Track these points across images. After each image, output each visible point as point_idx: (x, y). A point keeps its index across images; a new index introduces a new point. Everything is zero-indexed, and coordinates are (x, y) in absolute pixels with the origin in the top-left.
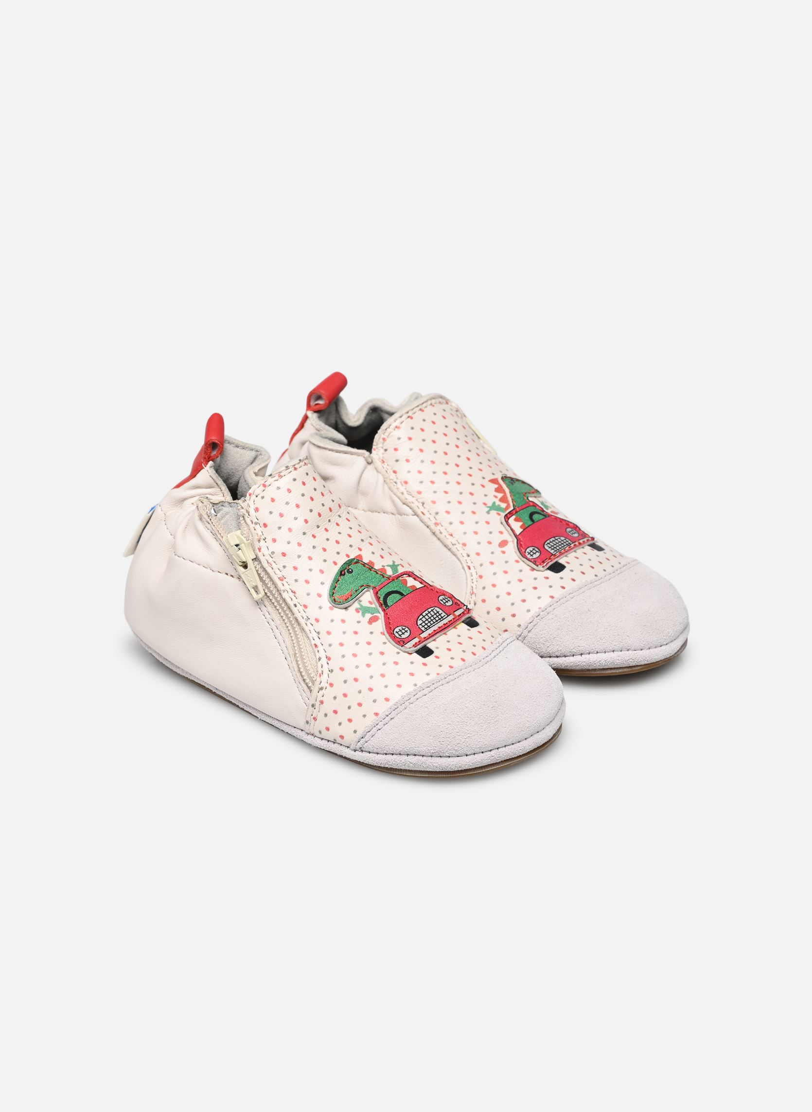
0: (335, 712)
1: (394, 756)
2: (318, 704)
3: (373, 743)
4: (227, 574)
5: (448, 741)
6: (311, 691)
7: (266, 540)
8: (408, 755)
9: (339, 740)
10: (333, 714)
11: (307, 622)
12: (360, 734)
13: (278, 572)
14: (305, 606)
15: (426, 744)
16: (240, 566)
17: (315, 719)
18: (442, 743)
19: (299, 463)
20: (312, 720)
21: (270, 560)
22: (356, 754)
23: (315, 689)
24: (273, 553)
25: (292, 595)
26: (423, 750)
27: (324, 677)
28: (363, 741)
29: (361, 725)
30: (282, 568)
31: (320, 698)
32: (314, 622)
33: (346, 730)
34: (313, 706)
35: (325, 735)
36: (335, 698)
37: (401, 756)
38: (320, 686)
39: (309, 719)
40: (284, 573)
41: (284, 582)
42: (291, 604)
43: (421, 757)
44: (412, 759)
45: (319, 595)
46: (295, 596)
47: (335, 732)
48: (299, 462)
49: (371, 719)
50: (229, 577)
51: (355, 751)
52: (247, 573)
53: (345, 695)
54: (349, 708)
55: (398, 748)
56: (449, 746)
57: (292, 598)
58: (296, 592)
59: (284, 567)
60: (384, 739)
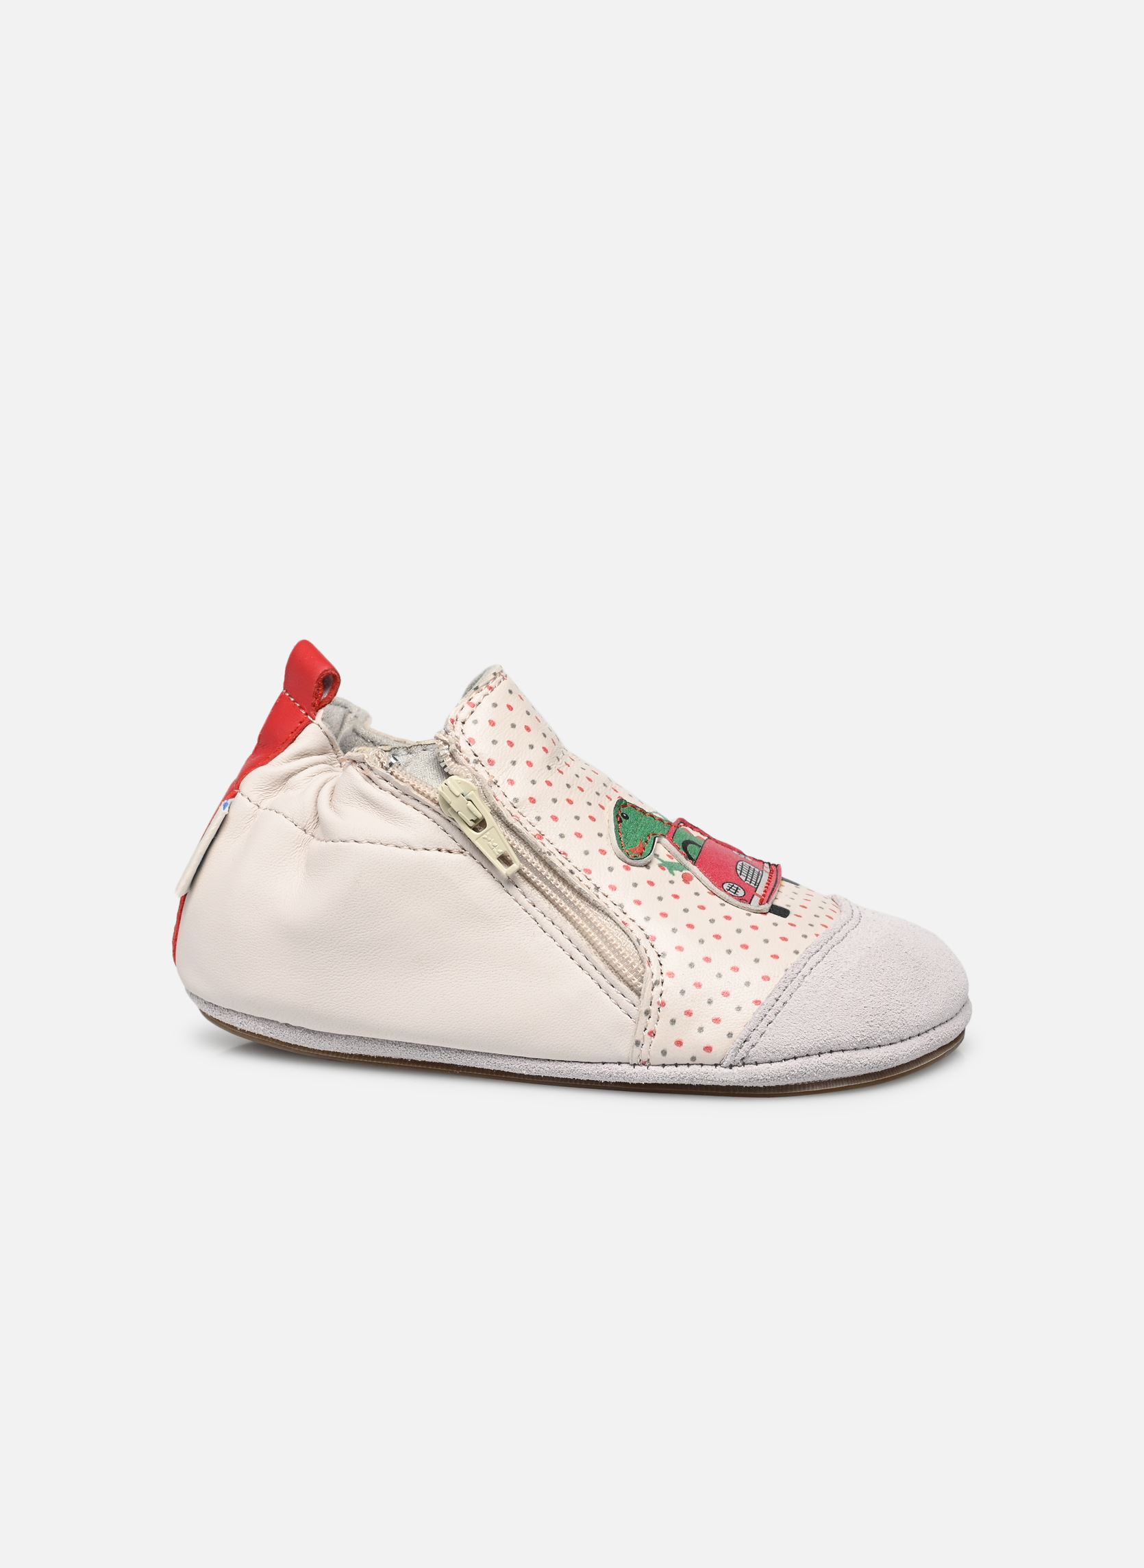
0: (689, 1013)
1: (799, 1060)
2: (653, 1009)
3: (764, 1046)
4: (440, 850)
5: (878, 1020)
6: (638, 993)
7: (498, 784)
8: (820, 1054)
9: (702, 1056)
10: (685, 1017)
11: (597, 894)
12: (737, 1038)
13: (529, 827)
14: (588, 871)
15: (847, 1028)
16: (470, 827)
17: (652, 1034)
18: (871, 1024)
19: (495, 679)
20: (648, 1037)
21: (514, 812)
22: (735, 1071)
23: (646, 987)
24: (516, 800)
25: (560, 857)
26: (845, 1039)
27: (655, 967)
28: (746, 1046)
29: (737, 1023)
30: (534, 821)
31: (657, 999)
32: (608, 891)
33: (715, 1037)
34: (647, 1013)
35: (675, 1054)
36: (683, 992)
37: (810, 1058)
38: (654, 980)
39: (639, 1037)
40: (540, 826)
41: (544, 841)
42: (565, 869)
43: (841, 1053)
44: (827, 1058)
45: (603, 852)
46: (567, 859)
47: (694, 1043)
48: (493, 676)
49: (750, 1010)
50: (444, 854)
51: (731, 1067)
52: (485, 836)
53: (698, 985)
54: (710, 1002)
55: (807, 1045)
56: (881, 1028)
57: (563, 862)
58: (566, 852)
59: (538, 818)
60: (782, 1035)
